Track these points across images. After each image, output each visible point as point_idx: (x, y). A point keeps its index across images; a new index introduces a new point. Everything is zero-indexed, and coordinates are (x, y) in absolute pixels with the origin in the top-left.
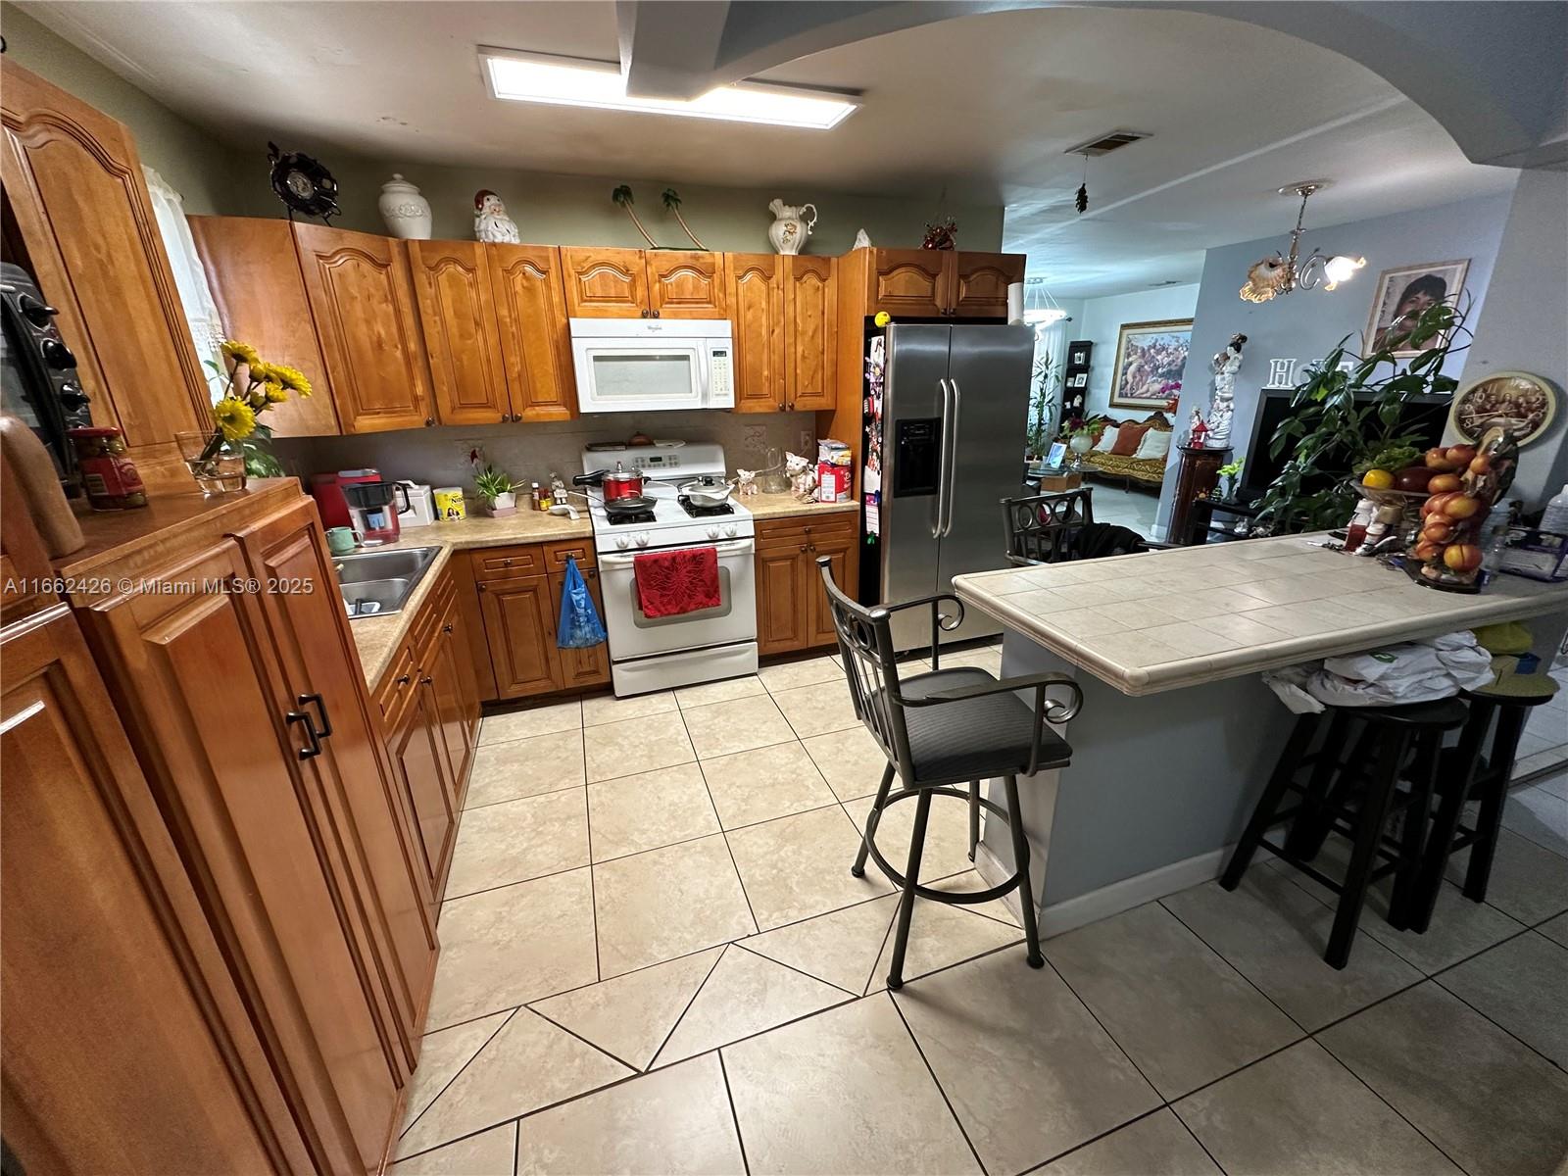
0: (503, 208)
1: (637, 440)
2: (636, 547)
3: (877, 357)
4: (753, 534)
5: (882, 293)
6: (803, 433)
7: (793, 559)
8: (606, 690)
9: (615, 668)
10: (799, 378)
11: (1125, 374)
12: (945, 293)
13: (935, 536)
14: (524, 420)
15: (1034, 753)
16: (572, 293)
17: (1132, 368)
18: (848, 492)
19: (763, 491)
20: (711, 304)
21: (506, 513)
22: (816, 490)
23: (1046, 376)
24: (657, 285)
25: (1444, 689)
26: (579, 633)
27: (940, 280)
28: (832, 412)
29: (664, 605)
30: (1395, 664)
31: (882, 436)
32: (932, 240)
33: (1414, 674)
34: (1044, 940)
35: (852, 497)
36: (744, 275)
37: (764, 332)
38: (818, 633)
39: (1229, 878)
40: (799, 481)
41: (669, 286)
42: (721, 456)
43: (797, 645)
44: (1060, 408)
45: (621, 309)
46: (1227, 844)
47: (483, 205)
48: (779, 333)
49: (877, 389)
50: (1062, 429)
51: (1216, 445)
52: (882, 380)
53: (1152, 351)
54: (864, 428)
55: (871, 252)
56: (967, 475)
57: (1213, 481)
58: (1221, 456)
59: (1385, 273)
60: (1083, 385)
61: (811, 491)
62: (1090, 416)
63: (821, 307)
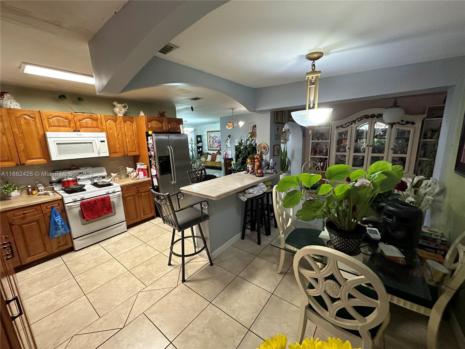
0: (12, 97)
1: (72, 168)
2: (80, 199)
3: (150, 141)
4: (121, 190)
5: (149, 126)
6: (130, 162)
7: (134, 196)
8: (72, 249)
9: (75, 241)
10: (128, 147)
11: (210, 143)
12: (165, 127)
13: (173, 184)
14: (26, 164)
15: (202, 218)
16: (46, 124)
17: (211, 141)
18: (147, 176)
19: (120, 179)
20: (98, 128)
21: (17, 197)
22: (138, 176)
23: (192, 144)
24: (78, 123)
25: (261, 192)
26: (59, 232)
27: (163, 123)
28: (140, 155)
29: (92, 216)
30: (254, 189)
31: (155, 160)
32: (160, 114)
33: (256, 191)
34: (213, 260)
35: (148, 177)
36: (108, 121)
37: (116, 135)
38: (144, 215)
39: (243, 238)
40: (131, 175)
41: (83, 123)
42: (105, 170)
43: (138, 220)
44: (197, 151)
45: (65, 129)
46: (241, 231)
47: (4, 96)
48: (120, 136)
49: (152, 149)
50: (198, 156)
51: (230, 157)
52: (153, 147)
53: (214, 137)
54: (149, 159)
55: (145, 117)
56: (178, 169)
57: (231, 165)
58: (231, 159)
59: (249, 124)
60: (201, 145)
61: (136, 177)
62: (204, 153)
63: (132, 129)
